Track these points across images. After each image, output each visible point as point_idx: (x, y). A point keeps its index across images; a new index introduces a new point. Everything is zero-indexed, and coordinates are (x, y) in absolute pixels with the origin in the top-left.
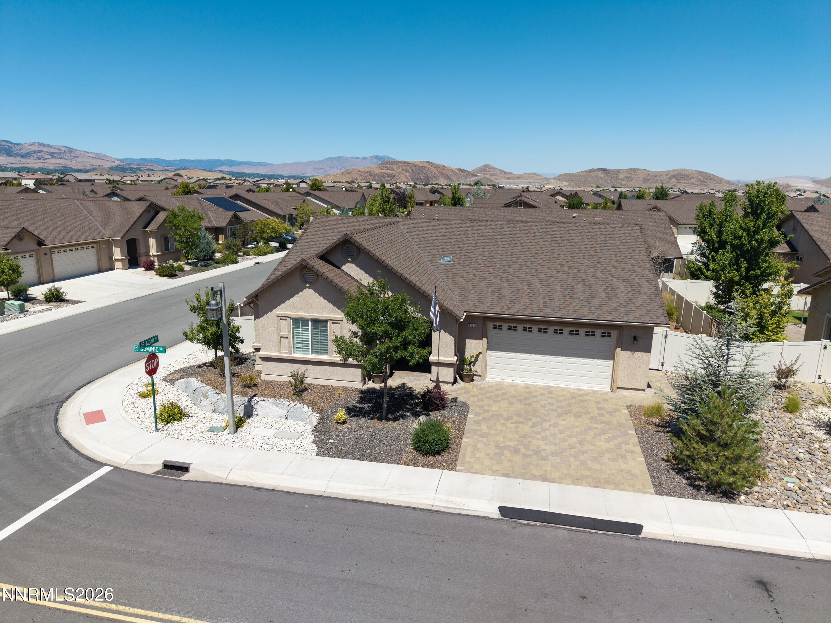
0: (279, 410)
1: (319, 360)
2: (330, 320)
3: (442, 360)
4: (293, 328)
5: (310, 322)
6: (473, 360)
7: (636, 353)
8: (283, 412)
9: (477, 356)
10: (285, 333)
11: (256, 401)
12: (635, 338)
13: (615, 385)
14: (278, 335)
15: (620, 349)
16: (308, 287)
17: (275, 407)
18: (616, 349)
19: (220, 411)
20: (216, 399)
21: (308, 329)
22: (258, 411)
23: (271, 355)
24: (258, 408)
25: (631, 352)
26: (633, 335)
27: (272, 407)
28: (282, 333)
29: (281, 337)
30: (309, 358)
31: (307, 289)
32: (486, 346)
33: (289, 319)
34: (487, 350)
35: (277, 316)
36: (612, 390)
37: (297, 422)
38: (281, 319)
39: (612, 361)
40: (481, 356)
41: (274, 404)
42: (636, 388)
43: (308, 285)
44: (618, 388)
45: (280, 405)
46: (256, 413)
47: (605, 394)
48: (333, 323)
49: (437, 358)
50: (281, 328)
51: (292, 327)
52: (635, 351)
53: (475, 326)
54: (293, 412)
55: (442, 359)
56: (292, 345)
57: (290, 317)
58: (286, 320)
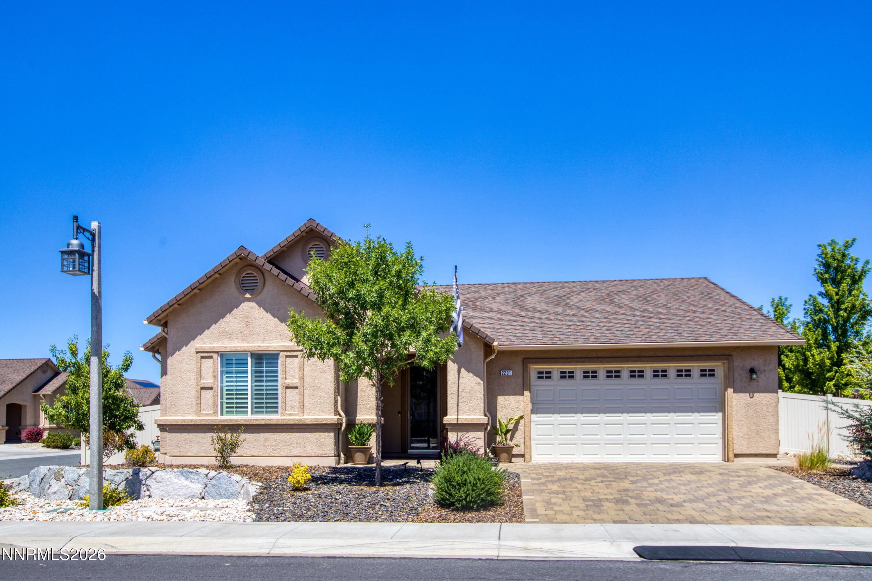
0: (190, 485)
1: (263, 422)
2: (282, 351)
3: (465, 419)
4: (222, 372)
5: (249, 359)
6: (511, 427)
7: (756, 395)
8: (197, 487)
9: (517, 423)
10: (208, 381)
11: (149, 473)
12: (752, 371)
13: (731, 449)
14: (197, 385)
15: (732, 390)
16: (248, 300)
17: (183, 479)
18: (727, 390)
19: (81, 495)
20: (77, 476)
21: (247, 372)
22: (151, 490)
23: (184, 420)
24: (152, 485)
25: (748, 394)
26: (749, 368)
27: (176, 480)
28: (203, 381)
29: (202, 388)
30: (246, 420)
31: (246, 303)
32: (529, 406)
33: (215, 356)
34: (531, 413)
35: (197, 352)
36: (726, 459)
37: (222, 500)
38: (202, 357)
39: (720, 415)
40: (522, 422)
41: (182, 474)
42: (763, 452)
43: (248, 296)
44: (736, 456)
45: (192, 476)
46: (148, 493)
47: (718, 466)
48: (287, 356)
49: (456, 417)
50: (203, 373)
51: (219, 369)
52: (754, 392)
53: (511, 373)
54: (214, 486)
55: (465, 417)
56: (219, 401)
57: (217, 352)
58: (211, 357)
